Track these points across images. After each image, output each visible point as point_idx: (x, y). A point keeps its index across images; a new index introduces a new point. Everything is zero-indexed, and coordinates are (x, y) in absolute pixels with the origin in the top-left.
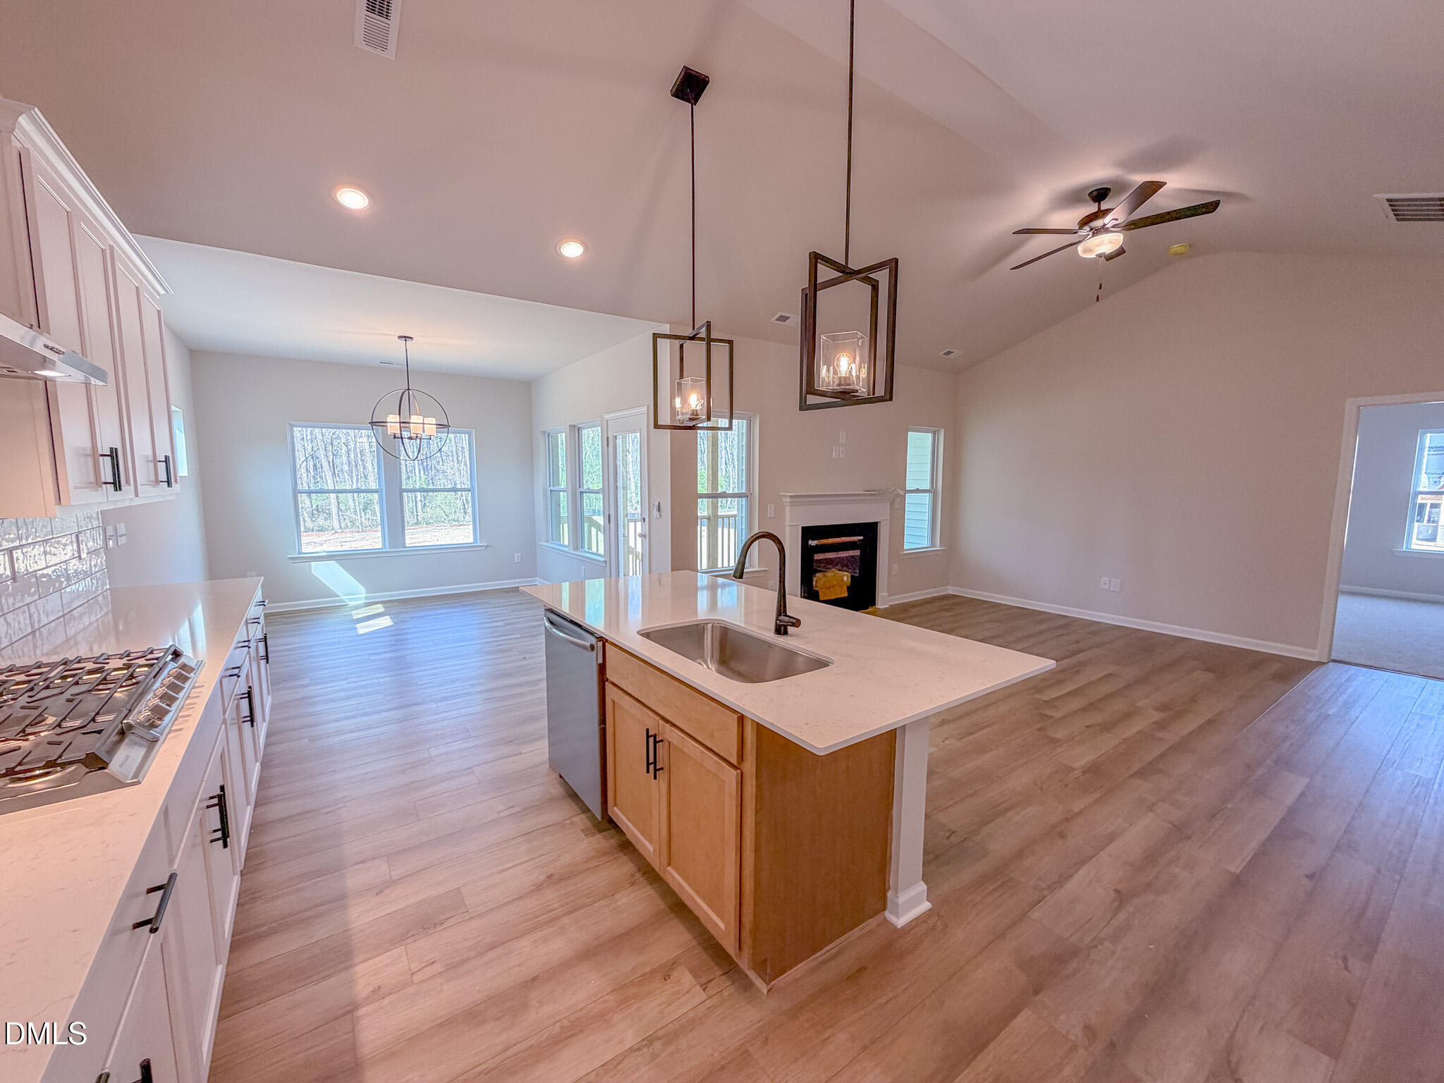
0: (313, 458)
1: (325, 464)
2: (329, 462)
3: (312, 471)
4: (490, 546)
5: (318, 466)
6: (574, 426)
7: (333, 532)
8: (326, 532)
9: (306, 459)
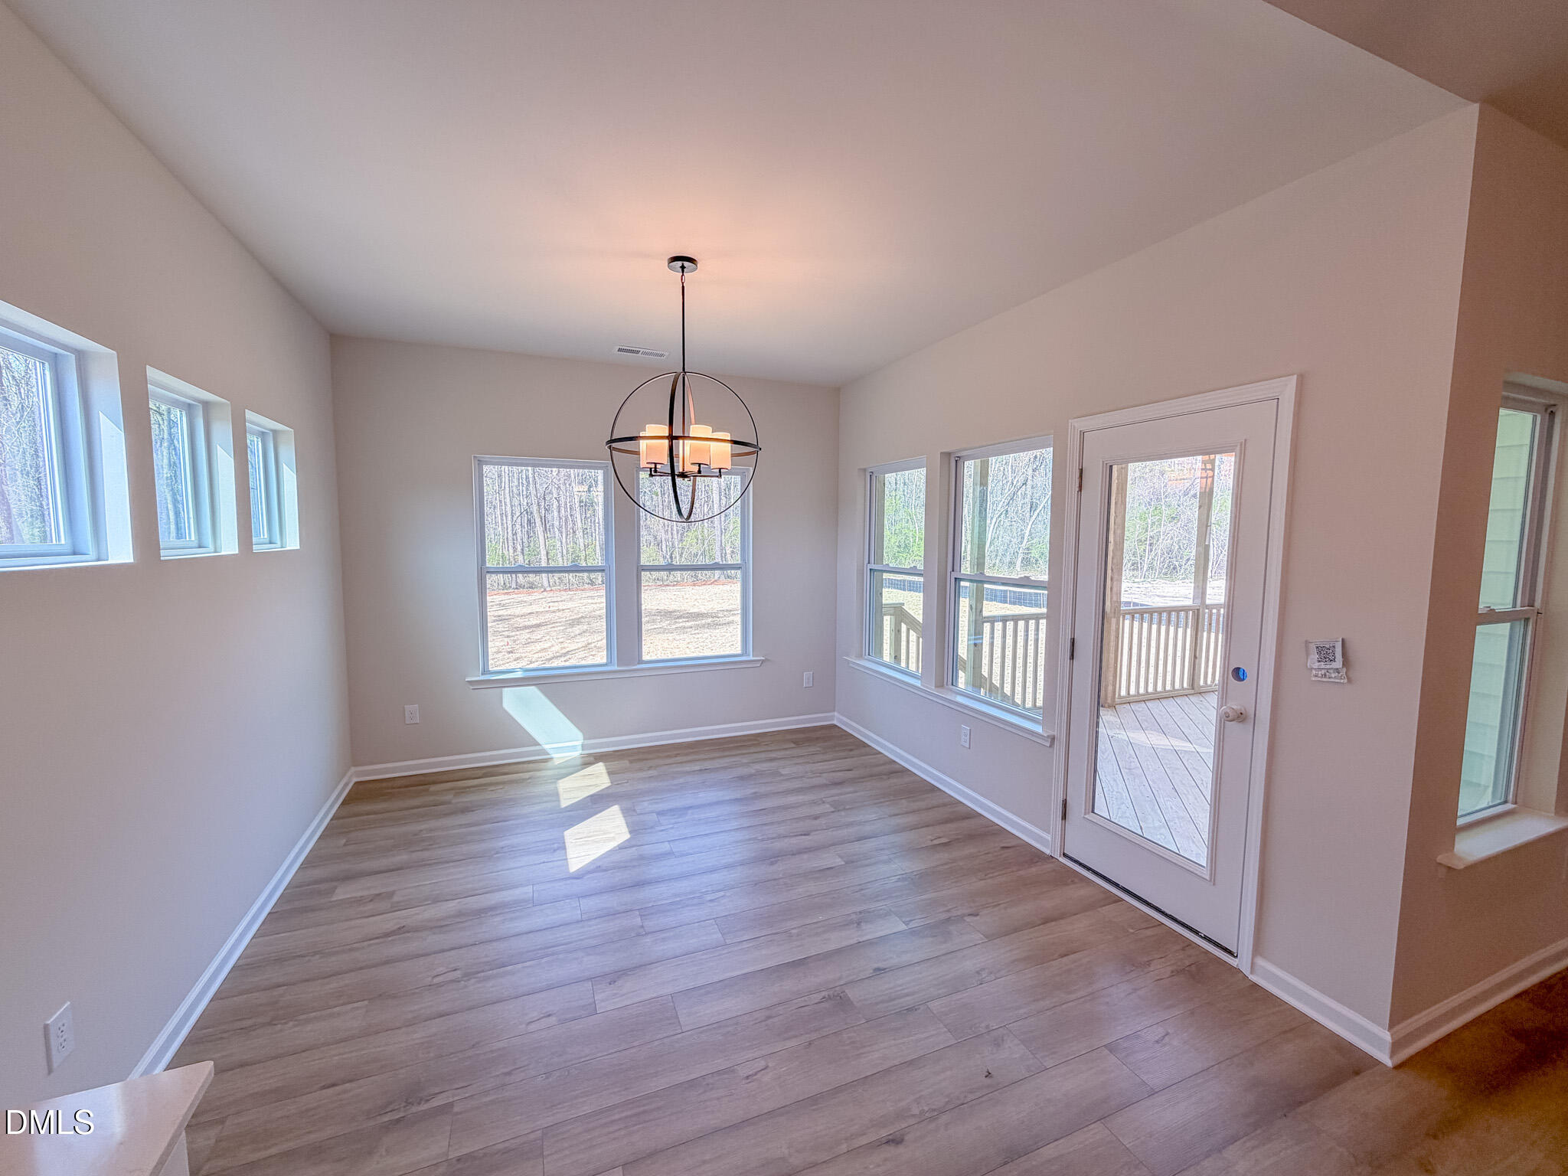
0: (527, 513)
1: (538, 520)
2: (541, 518)
3: (526, 526)
4: (769, 660)
5: (532, 521)
6: (949, 454)
7: (542, 590)
8: (535, 590)
9: (521, 514)
